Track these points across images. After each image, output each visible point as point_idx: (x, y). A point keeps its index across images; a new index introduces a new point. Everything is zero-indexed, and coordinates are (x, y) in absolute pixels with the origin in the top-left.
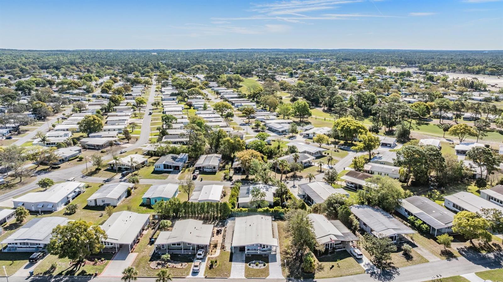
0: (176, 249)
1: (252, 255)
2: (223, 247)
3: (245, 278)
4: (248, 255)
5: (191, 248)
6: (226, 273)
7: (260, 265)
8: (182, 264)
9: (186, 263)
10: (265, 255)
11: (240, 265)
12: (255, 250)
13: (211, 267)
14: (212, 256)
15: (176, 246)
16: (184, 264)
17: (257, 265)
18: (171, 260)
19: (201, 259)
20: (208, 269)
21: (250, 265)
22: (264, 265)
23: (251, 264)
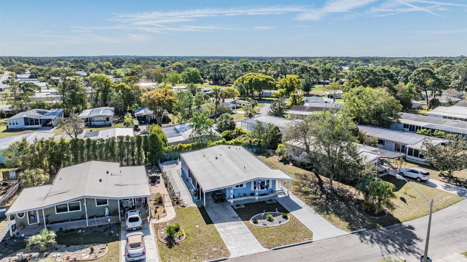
0: (68, 221)
1: (245, 205)
2: (176, 202)
3: (267, 250)
4: (238, 206)
5: (107, 211)
6: (215, 249)
7: (276, 219)
8: (92, 250)
9: (102, 246)
10: (271, 200)
11: (236, 227)
12: (245, 195)
13: (170, 242)
14: (161, 220)
15: (69, 212)
16: (97, 248)
17: (270, 220)
18: (58, 246)
19: (138, 229)
20: (166, 248)
21: (255, 222)
22: (285, 217)
23: (259, 221)
